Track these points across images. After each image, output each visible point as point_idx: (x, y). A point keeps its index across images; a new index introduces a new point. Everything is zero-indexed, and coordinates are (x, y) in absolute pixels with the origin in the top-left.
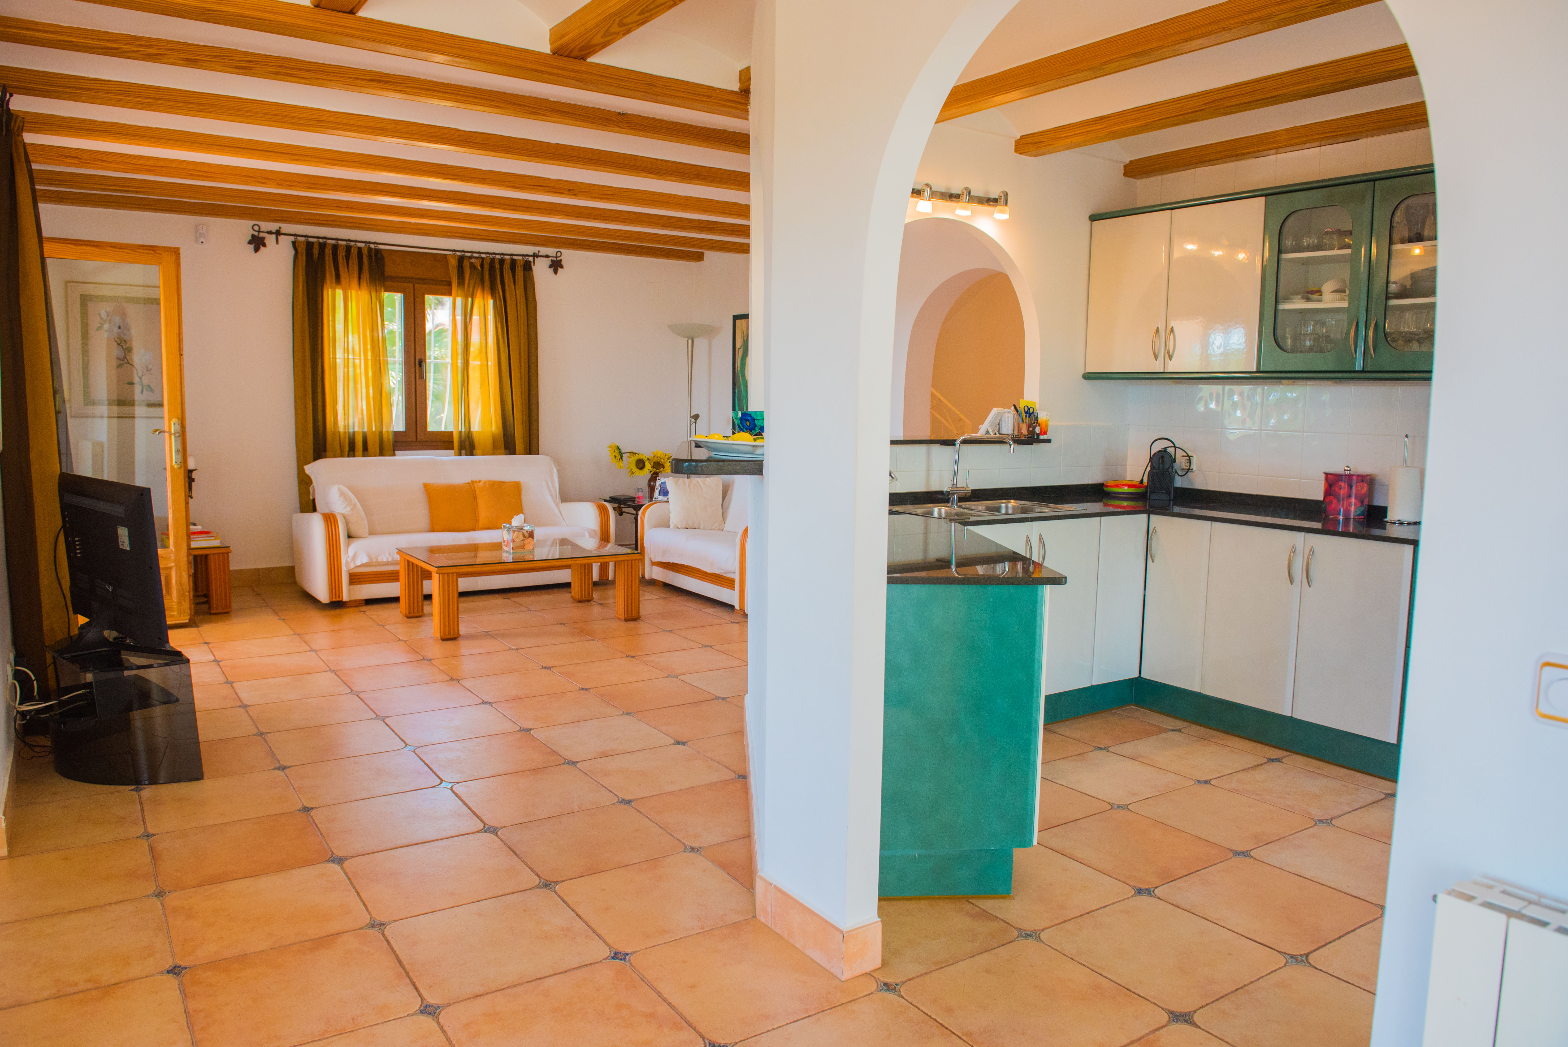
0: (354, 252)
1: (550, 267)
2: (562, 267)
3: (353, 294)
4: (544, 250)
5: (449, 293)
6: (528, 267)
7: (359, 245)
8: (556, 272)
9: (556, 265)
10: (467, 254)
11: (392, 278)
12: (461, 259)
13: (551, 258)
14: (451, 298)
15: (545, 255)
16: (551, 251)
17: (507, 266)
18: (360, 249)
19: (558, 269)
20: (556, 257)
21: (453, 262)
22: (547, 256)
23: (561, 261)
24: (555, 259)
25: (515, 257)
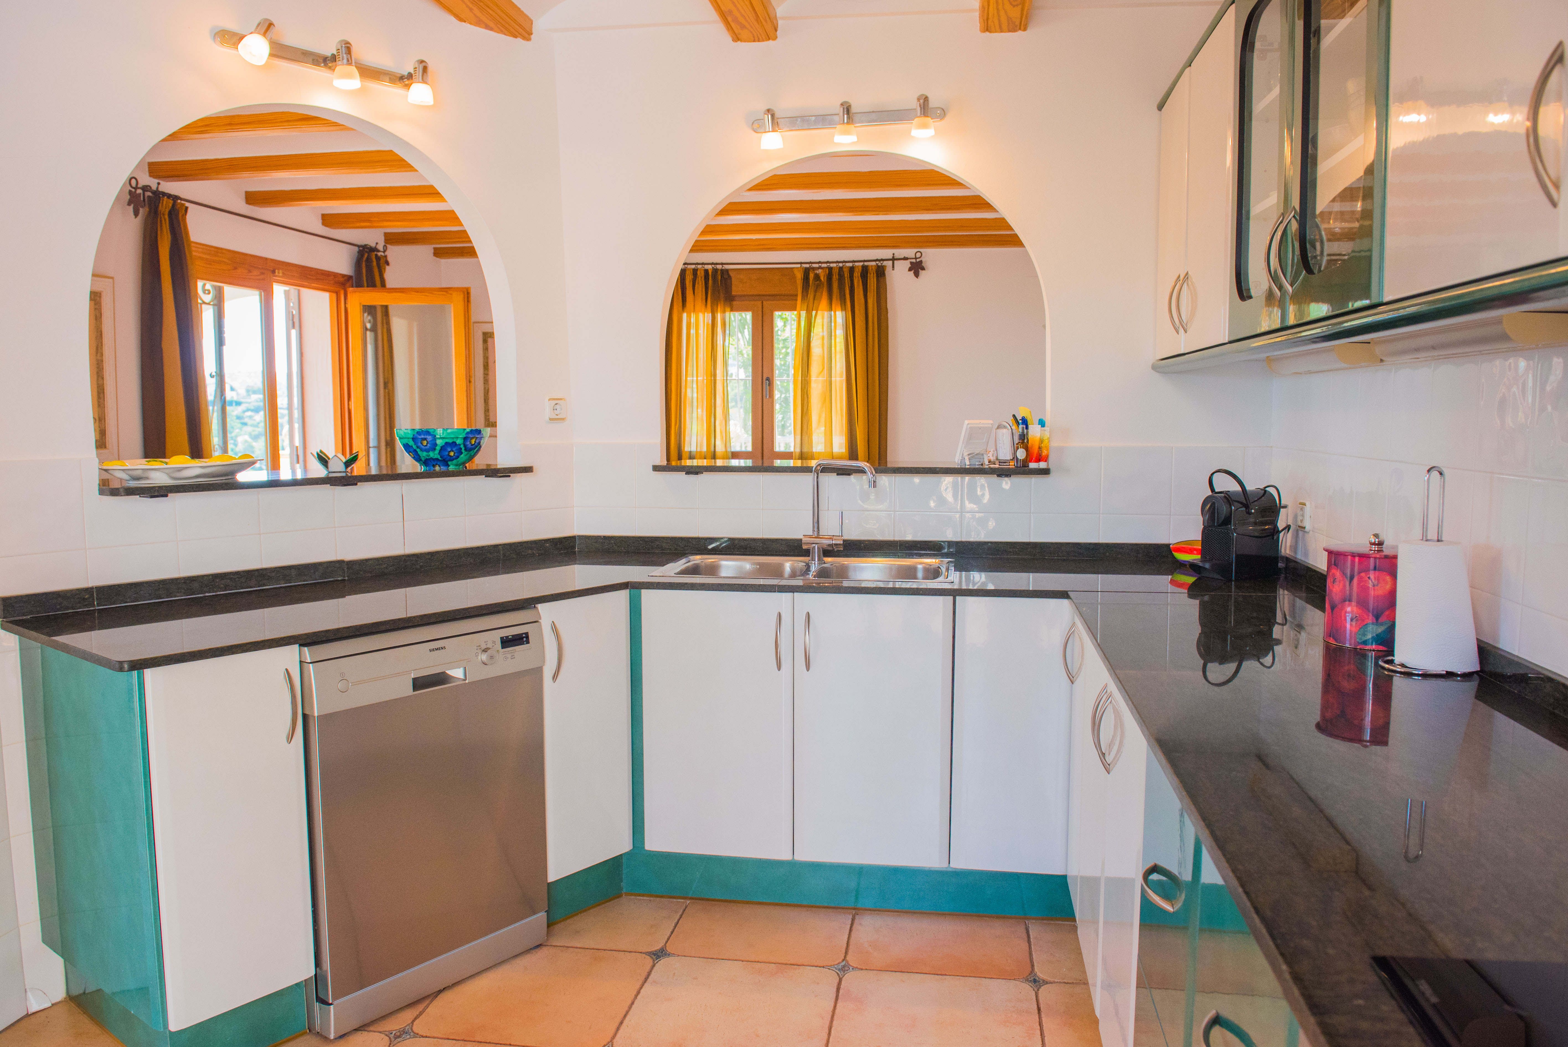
0: (701, 274)
1: (910, 270)
2: (923, 269)
3: (701, 315)
4: (900, 253)
5: (793, 308)
6: (881, 272)
7: (706, 267)
8: (917, 275)
9: (917, 267)
10: (814, 265)
11: (743, 297)
12: (807, 272)
13: (909, 261)
14: (795, 313)
15: (903, 257)
16: (910, 252)
17: (857, 274)
18: (706, 271)
19: (919, 272)
20: (916, 258)
21: (799, 276)
22: (905, 259)
23: (921, 262)
24: (914, 261)
25: (866, 264)
